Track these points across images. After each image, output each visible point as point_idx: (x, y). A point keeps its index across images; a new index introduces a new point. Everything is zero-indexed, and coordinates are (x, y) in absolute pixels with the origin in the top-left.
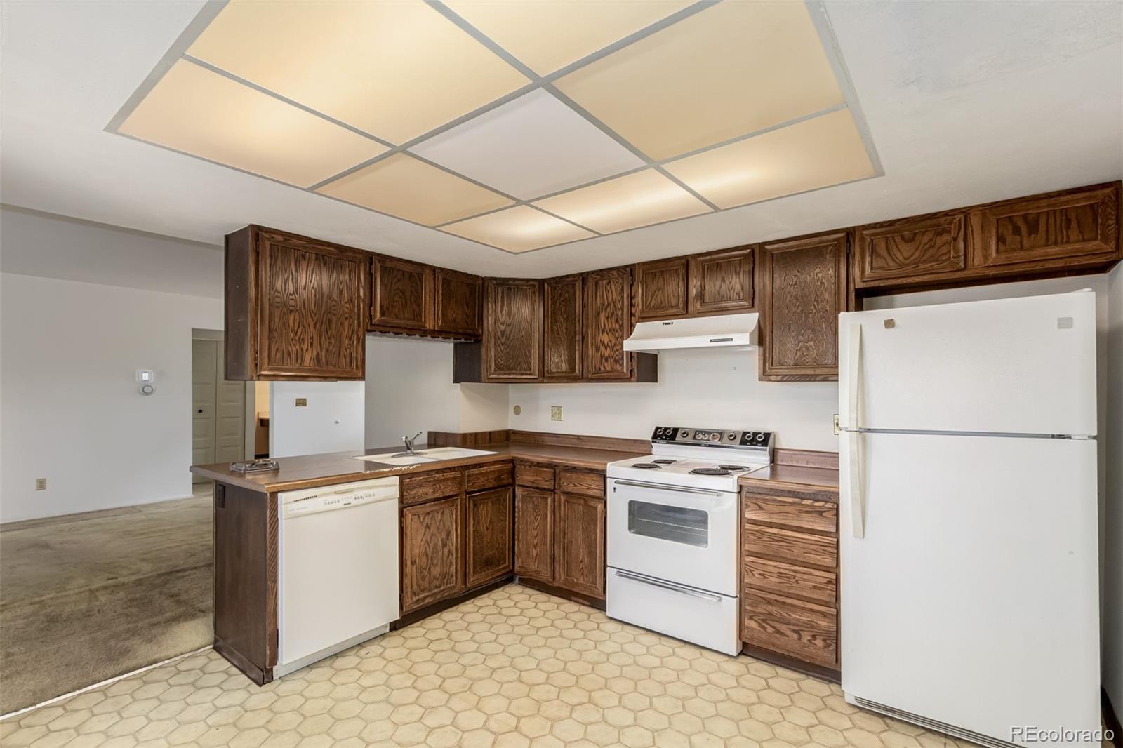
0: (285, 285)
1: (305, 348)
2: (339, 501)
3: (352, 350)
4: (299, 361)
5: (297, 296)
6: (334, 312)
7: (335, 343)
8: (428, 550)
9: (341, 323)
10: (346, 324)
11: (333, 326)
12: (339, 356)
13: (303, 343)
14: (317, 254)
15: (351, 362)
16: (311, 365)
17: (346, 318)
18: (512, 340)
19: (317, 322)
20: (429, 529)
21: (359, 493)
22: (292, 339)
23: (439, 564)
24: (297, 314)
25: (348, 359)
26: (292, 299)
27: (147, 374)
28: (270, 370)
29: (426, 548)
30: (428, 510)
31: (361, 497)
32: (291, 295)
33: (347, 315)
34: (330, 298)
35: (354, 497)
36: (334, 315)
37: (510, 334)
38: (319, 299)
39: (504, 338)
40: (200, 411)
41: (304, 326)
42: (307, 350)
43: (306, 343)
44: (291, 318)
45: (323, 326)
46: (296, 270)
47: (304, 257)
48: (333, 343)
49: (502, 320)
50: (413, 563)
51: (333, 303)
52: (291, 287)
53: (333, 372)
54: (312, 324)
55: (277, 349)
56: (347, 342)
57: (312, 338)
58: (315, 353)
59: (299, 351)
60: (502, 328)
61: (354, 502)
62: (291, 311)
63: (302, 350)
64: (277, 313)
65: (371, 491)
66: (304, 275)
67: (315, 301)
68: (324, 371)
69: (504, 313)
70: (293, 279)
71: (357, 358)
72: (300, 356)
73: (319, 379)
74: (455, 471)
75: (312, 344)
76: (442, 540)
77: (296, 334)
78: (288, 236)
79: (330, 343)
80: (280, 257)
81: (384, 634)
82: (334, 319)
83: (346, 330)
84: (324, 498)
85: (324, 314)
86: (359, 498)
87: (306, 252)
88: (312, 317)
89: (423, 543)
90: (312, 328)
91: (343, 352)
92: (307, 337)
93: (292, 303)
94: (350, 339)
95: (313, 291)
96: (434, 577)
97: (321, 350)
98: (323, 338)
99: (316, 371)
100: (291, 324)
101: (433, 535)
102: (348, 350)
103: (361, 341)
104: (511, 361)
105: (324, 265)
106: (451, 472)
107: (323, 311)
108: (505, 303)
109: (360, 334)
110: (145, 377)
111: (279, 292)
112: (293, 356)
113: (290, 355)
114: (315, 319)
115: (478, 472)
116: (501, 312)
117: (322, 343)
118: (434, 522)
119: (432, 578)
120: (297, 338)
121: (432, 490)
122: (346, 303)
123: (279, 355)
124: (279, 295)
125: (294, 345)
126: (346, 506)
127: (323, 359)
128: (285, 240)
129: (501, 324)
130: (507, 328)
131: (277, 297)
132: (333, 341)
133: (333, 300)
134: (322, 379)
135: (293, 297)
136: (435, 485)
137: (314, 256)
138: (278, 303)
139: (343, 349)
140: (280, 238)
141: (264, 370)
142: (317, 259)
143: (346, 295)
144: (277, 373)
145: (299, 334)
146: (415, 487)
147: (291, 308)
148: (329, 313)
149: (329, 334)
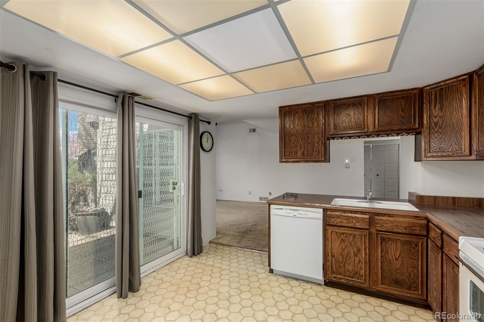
0: (290, 126)
1: (298, 150)
2: (291, 213)
3: (319, 148)
4: (296, 155)
5: (294, 129)
6: (310, 132)
7: (311, 146)
8: (343, 253)
9: (314, 137)
10: (316, 137)
11: (310, 139)
12: (313, 151)
13: (297, 147)
14: (302, 110)
15: (319, 154)
16: (301, 156)
17: (316, 134)
18: (444, 128)
19: (303, 138)
20: (344, 242)
21: (301, 212)
22: (293, 146)
23: (352, 264)
24: (294, 136)
25: (317, 153)
26: (293, 131)
27: (346, 162)
28: (285, 159)
29: (341, 252)
30: (342, 232)
31: (302, 214)
32: (292, 129)
33: (316, 133)
34: (308, 127)
35: (298, 213)
36: (310, 134)
37: (442, 124)
38: (303, 128)
39: (438, 127)
40: (378, 175)
41: (297, 141)
42: (299, 150)
43: (298, 147)
44: (292, 138)
45: (305, 139)
46: (294, 119)
47: (297, 113)
48: (310, 146)
49: (435, 114)
50: (333, 256)
51: (310, 129)
52: (292, 126)
53: (310, 159)
54: (300, 139)
55: (287, 151)
56: (317, 145)
57: (301, 145)
58: (302, 151)
59: (296, 151)
60: (435, 120)
61: (298, 216)
62: (292, 135)
63: (297, 150)
64: (287, 137)
65: (307, 213)
66: (297, 120)
67: (302, 129)
68: (306, 158)
69: (437, 109)
70: (293, 123)
71: (321, 151)
72: (296, 153)
73: (305, 162)
74: (365, 215)
75: (301, 147)
76: (354, 252)
77: (294, 144)
78: (290, 107)
79: (309, 146)
80: (288, 116)
81: (321, 284)
82: (310, 135)
83: (316, 139)
84: (286, 211)
85: (306, 134)
86: (300, 214)
87: (297, 111)
88: (300, 136)
89: (339, 248)
90: (301, 141)
91: (315, 149)
92: (299, 145)
93: (292, 132)
94: (318, 143)
95: (301, 126)
96: (348, 270)
97: (305, 150)
98: (305, 145)
99: (302, 158)
100: (292, 140)
101: (346, 246)
102: (317, 149)
103: (323, 143)
104: (443, 144)
105: (305, 113)
106: (362, 214)
107: (305, 133)
108: (438, 101)
109: (323, 141)
110: (347, 161)
111: (288, 129)
112: (293, 153)
113: (292, 153)
114: (302, 137)
115: (387, 219)
116: (435, 108)
117: (305, 147)
118: (347, 239)
119: (346, 270)
120: (295, 146)
121: (346, 221)
122: (316, 127)
123: (288, 153)
124: (288, 130)
125: (294, 149)
126: (294, 216)
127: (306, 154)
128: (289, 108)
129: (434, 117)
130: (440, 120)
131: (287, 131)
132: (310, 145)
133: (310, 127)
134: (306, 162)
135: (293, 130)
136: (348, 219)
137: (301, 111)
138: (287, 133)
139: (315, 148)
140: (287, 108)
141: (283, 159)
142: (302, 112)
143: (316, 124)
144: (287, 160)
145: (295, 144)
146: (334, 217)
147: (292, 134)
148: (308, 133)
149: (308, 142)
